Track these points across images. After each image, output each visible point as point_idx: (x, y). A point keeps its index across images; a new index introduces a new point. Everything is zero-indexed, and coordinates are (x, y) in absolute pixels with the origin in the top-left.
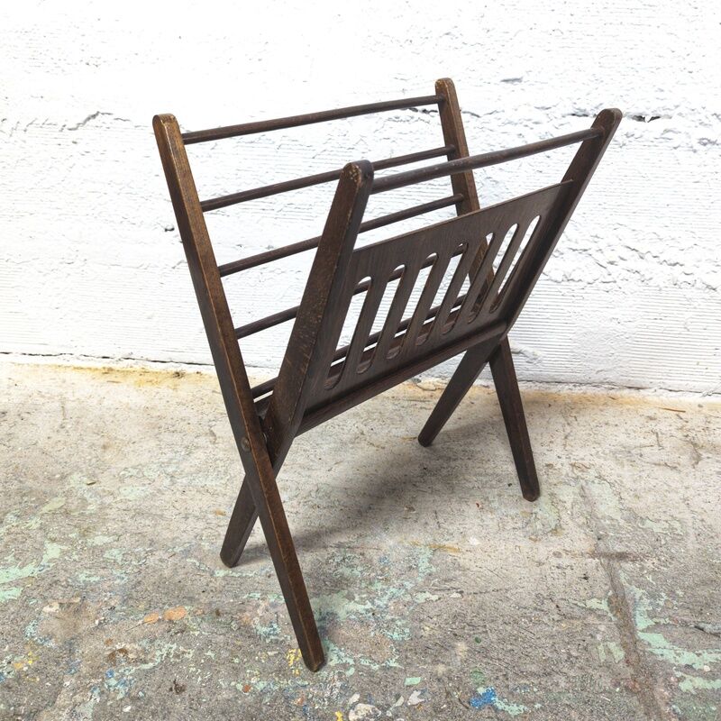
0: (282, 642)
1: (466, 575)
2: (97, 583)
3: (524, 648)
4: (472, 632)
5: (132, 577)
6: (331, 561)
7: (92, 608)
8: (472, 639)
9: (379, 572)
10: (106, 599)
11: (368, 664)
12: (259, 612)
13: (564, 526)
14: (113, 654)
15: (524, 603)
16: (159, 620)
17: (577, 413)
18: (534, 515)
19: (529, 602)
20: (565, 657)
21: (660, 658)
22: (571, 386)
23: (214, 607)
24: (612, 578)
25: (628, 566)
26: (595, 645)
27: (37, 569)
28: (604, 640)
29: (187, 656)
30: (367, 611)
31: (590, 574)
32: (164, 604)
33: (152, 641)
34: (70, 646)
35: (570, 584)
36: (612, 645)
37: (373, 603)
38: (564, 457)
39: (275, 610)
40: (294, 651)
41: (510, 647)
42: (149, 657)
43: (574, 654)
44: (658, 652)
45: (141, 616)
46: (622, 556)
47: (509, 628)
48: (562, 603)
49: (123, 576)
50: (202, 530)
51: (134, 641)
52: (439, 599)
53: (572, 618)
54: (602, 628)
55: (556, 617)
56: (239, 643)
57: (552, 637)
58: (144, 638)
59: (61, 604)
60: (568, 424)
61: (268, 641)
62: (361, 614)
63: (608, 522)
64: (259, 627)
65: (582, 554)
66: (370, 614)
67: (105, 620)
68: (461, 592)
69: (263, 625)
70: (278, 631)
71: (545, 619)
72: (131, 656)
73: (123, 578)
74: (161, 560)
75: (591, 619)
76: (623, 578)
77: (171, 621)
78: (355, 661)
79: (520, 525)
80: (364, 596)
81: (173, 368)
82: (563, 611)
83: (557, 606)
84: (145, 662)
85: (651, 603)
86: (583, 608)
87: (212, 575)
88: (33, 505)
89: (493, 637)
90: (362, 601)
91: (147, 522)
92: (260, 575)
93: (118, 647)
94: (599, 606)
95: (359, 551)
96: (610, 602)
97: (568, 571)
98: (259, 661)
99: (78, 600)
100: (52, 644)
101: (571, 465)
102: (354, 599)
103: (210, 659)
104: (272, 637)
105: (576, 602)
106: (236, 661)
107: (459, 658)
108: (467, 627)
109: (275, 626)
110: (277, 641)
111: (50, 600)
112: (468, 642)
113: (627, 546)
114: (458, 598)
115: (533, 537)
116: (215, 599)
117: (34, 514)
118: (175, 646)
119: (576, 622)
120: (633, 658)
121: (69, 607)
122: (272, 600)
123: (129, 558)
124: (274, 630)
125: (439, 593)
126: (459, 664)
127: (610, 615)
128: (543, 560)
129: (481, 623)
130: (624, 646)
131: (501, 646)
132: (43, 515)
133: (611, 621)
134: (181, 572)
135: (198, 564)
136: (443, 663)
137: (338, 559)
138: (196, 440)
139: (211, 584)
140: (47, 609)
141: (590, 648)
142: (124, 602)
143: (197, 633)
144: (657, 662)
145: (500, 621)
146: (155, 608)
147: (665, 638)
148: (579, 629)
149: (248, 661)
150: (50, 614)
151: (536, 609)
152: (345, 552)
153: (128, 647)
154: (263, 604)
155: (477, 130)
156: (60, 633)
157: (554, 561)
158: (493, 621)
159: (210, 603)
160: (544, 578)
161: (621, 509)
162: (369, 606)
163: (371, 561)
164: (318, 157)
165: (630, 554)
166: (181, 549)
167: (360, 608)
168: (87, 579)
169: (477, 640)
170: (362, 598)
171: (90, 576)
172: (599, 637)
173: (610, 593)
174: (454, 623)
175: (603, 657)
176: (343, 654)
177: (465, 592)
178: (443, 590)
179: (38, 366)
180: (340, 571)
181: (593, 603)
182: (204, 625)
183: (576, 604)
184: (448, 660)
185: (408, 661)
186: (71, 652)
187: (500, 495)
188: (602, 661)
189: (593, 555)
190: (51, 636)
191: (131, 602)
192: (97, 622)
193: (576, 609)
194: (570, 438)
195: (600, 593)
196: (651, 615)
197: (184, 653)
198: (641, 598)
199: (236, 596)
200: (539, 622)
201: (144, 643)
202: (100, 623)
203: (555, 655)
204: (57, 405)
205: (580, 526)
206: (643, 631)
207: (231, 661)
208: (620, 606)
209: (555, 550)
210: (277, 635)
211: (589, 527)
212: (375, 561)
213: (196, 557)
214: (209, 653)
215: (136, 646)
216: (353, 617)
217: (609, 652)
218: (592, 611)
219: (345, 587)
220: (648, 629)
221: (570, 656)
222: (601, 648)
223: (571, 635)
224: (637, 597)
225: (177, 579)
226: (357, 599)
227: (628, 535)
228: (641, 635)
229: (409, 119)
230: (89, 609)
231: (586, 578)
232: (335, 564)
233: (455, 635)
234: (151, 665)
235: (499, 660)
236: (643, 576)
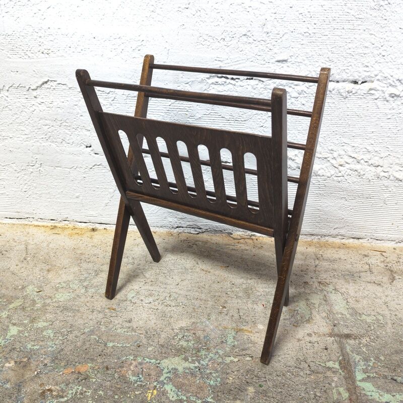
0: (144, 386)
1: (255, 347)
2: (38, 350)
3: (288, 391)
4: (257, 381)
5: (58, 346)
6: (176, 337)
7: (33, 364)
8: (257, 385)
9: (204, 344)
10: (42, 359)
11: (194, 400)
12: (132, 367)
13: (314, 318)
14: (44, 392)
15: (289, 364)
16: (72, 372)
17: (323, 252)
18: (296, 312)
19: (292, 363)
20: (313, 396)
21: (370, 398)
22: (319, 237)
23: (105, 364)
24: (342, 348)
25: (352, 342)
26: (331, 389)
27: (3, 341)
28: (337, 386)
29: (87, 394)
30: (196, 367)
31: (328, 347)
32: (76, 362)
33: (67, 385)
34: (19, 387)
35: (317, 352)
36: (341, 390)
37: (199, 363)
38: (315, 278)
39: (141, 367)
40: (151, 391)
41: (280, 390)
42: (65, 394)
43: (318, 394)
44: (369, 394)
45: (62, 369)
46: (348, 336)
47: (280, 379)
48: (312, 364)
49: (53, 345)
50: (102, 319)
51: (57, 384)
52: (239, 361)
53: (317, 373)
54: (336, 379)
55: (308, 372)
56: (119, 386)
57: (305, 384)
58: (63, 383)
59: (16, 362)
60: (317, 259)
61: (136, 385)
62: (192, 369)
63: (340, 316)
64: (131, 377)
65: (324, 335)
66: (198, 369)
67: (41, 371)
68: (252, 357)
69: (134, 375)
70: (142, 379)
71: (302, 374)
72: (54, 393)
73: (53, 347)
74: (76, 337)
75: (329, 374)
76: (348, 349)
77: (79, 373)
78: (187, 398)
79: (288, 317)
80: (194, 358)
81: (91, 226)
82: (313, 369)
83: (309, 366)
84: (62, 397)
85: (365, 364)
86: (324, 367)
87: (105, 345)
88: (4, 303)
89: (270, 384)
90: (193, 361)
91: (70, 314)
92: (134, 346)
93: (47, 388)
94: (334, 366)
95: (192, 332)
96: (340, 363)
97: (316, 345)
98: (130, 397)
99: (25, 360)
100: (8, 386)
101: (318, 282)
102: (188, 360)
103: (100, 396)
104: (138, 383)
105: (320, 363)
106: (116, 397)
107: (249, 397)
108: (255, 378)
109: (141, 376)
110: (141, 385)
111: (9, 360)
112: (255, 387)
113: (351, 330)
114: (250, 360)
115: (295, 324)
116: (106, 360)
117: (4, 309)
118: (80, 388)
119: (320, 375)
120: (354, 397)
121: (20, 363)
122: (140, 361)
123: (58, 335)
124: (140, 378)
125: (238, 357)
126: (249, 400)
127: (340, 371)
128: (301, 338)
129: (263, 375)
130: (348, 390)
131: (275, 390)
132: (9, 309)
133: (341, 375)
134: (88, 343)
135: (97, 339)
136: (240, 399)
137: (180, 337)
138: (101, 267)
139: (105, 351)
140: (7, 365)
141: (328, 391)
142: (53, 361)
143: (94, 380)
144: (368, 400)
145: (274, 374)
146: (71, 365)
147: (373, 386)
148: (322, 379)
149: (123, 398)
150: (9, 368)
151: (296, 367)
152: (185, 332)
153: (53, 388)
154: (134, 363)
155: (262, 89)
156: (13, 379)
157: (308, 339)
158: (270, 374)
159: (103, 362)
160: (301, 349)
161: (348, 308)
162: (197, 364)
163: (199, 338)
164: (172, 105)
165: (353, 335)
166: (89, 330)
167: (192, 366)
168: (32, 347)
169: (261, 386)
170: (193, 360)
171: (34, 346)
172: (333, 385)
173: (341, 358)
174: (247, 375)
175: (336, 397)
176: (180, 393)
177: (254, 357)
178: (241, 355)
179: (14, 224)
180: (181, 343)
181: (330, 364)
182: (99, 375)
183: (320, 365)
184: (243, 398)
185: (219, 398)
186: (19, 391)
188: (335, 399)
189: (331, 335)
190: (8, 381)
191: (56, 361)
192: (36, 373)
193: (320, 367)
194: (318, 267)
195: (334, 358)
196: (365, 371)
197: (85, 392)
198: (359, 361)
199: (119, 358)
200: (298, 375)
201: (63, 386)
202: (37, 374)
203: (307, 396)
204: (23, 247)
205: (323, 318)
206: (360, 381)
207: (113, 397)
208: (346, 365)
209: (308, 332)
210: (141, 381)
211: (328, 318)
212: (201, 338)
213: (97, 335)
214: (101, 392)
215: (58, 388)
216: (187, 371)
217: (339, 394)
218: (329, 369)
219: (183, 353)
220: (363, 380)
221: (316, 396)
222: (334, 391)
223: (317, 383)
224: (357, 360)
225: (85, 348)
226: (190, 360)
227: (351, 324)
228: (358, 383)
229: (223, 83)
230: (32, 365)
231: (326, 349)
232: (178, 339)
233: (248, 382)
234: (66, 399)
235: (273, 398)
236: (360, 348)
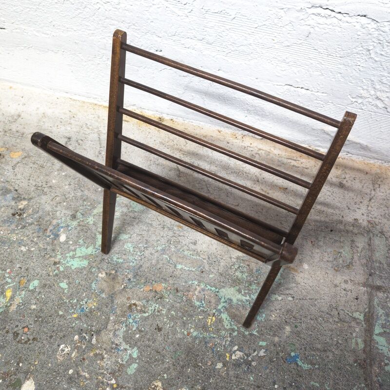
0: (206, 311)
1: (297, 287)
2: (122, 263)
3: (317, 334)
4: (294, 322)
5: (138, 262)
6: (233, 267)
7: (120, 278)
8: (293, 326)
9: (255, 278)
10: (126, 274)
11: (243, 331)
12: (196, 293)
13: (354, 264)
14: (130, 306)
15: (322, 309)
16: (150, 290)
17: (382, 181)
18: (340, 254)
19: (325, 309)
20: (335, 343)
21: (380, 351)
23: (175, 286)
24: (370, 300)
25: (381, 295)
26: (351, 339)
27: (94, 250)
28: (356, 337)
29: (163, 312)
30: (247, 300)
31: (359, 297)
32: (153, 281)
33: (147, 301)
34: (112, 297)
35: (348, 301)
36: (359, 340)
37: (250, 297)
38: (365, 215)
39: (204, 293)
40: (211, 318)
41: (310, 333)
42: (146, 310)
43: (340, 342)
44: (380, 348)
45: (142, 286)
46: (379, 288)
47: (312, 322)
48: (342, 312)
49: (134, 260)
50: (171, 237)
51: (139, 300)
52: (282, 299)
53: (344, 321)
54: (357, 330)
55: (337, 320)
56: (186, 309)
57: (332, 330)
58: (144, 299)
59: (106, 273)
60: (374, 190)
61: (199, 310)
62: (244, 302)
63: (378, 265)
64: (196, 302)
65: (359, 284)
66: (248, 303)
67: (126, 286)
68: (293, 297)
69: (198, 300)
70: (204, 305)
71: (331, 320)
72: (139, 308)
73: (133, 262)
74: (151, 254)
75: (353, 324)
76: (376, 301)
77: (156, 291)
78: (238, 328)
79: (331, 259)
80: (246, 291)
82: (341, 317)
83: (339, 314)
84: (145, 313)
85: (385, 320)
86: (351, 317)
87: (175, 266)
88: (89, 208)
89: (304, 325)
90: (245, 295)
91: (145, 228)
92: (198, 271)
93: (133, 302)
94: (359, 316)
95: (247, 263)
96: (365, 316)
97: (349, 293)
98: (195, 320)
99: (113, 272)
100: (103, 295)
101: (368, 221)
102: (241, 292)
103: (172, 316)
104: (202, 308)
105: (348, 312)
106: (185, 318)
107: (285, 335)
108: (293, 318)
109: (203, 302)
110: (203, 311)
111: (101, 270)
112: (291, 327)
113: (383, 282)
114: (291, 301)
115: (336, 268)
116: (176, 282)
117: (90, 214)
118: (157, 306)
119: (346, 324)
120: (368, 349)
121: (110, 275)
122: (203, 287)
123: (137, 250)
124: (203, 304)
125: (282, 296)
126: (285, 338)
127: (363, 323)
128: (338, 284)
129: (300, 317)
130: (365, 341)
131: (307, 332)
132: (94, 215)
133: (362, 326)
134: (161, 262)
135: (169, 259)
136: (278, 336)
137: (236, 267)
139: (175, 273)
140: (100, 275)
141: (348, 340)
142: (135, 277)
143: (168, 300)
144: (379, 353)
145: (309, 318)
146: (149, 282)
147: (386, 341)
148: (346, 328)
149: (190, 320)
150: (102, 278)
151: (327, 313)
152: (240, 263)
153: (137, 303)
154: (198, 289)
156: (107, 290)
157: (344, 286)
158: (306, 317)
159: (174, 284)
160: (335, 296)
161: (387, 257)
162: (248, 298)
163: (252, 270)
164: (258, 28)
165: (384, 287)
166: (161, 248)
167: (244, 298)
168: (117, 260)
169: (296, 327)
170: (245, 293)
171: (118, 258)
172: (354, 335)
173: (367, 310)
174: (287, 315)
175: (353, 346)
176: (233, 323)
177: (296, 297)
178: (285, 295)
179: (84, 102)
180: (236, 274)
181: (356, 315)
182: (171, 296)
183: (348, 314)
184: (280, 335)
185: (262, 332)
186: (112, 302)
187: (325, 237)
188: (352, 348)
189: (364, 285)
190: (103, 291)
191: (138, 277)
192: (123, 286)
193: (348, 316)
194: (373, 201)
195: (361, 309)
196: (383, 326)
197: (161, 310)
198: (381, 316)
199: (186, 282)
200: (328, 321)
201: (144, 301)
202: (124, 288)
203: (331, 341)
204: (96, 135)
205: (362, 265)
206: (376, 335)
207: (182, 318)
208: (370, 318)
209: (346, 278)
210: (203, 307)
211: (367, 266)
212: (254, 271)
213: (168, 254)
214: (173, 312)
215: (141, 303)
216: (240, 303)
217: (357, 344)
218: (355, 319)
219: (238, 284)
220: (380, 334)
221: (338, 342)
222: (354, 341)
223: (341, 331)
224: (379, 315)
225: (158, 267)
226: (243, 293)
227: (386, 275)
228: (375, 337)
229: (327, 16)
230: (119, 278)
231: (357, 299)
232: (234, 269)
233: (286, 322)
234: (147, 314)
235: (304, 339)
236: (386, 302)
